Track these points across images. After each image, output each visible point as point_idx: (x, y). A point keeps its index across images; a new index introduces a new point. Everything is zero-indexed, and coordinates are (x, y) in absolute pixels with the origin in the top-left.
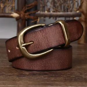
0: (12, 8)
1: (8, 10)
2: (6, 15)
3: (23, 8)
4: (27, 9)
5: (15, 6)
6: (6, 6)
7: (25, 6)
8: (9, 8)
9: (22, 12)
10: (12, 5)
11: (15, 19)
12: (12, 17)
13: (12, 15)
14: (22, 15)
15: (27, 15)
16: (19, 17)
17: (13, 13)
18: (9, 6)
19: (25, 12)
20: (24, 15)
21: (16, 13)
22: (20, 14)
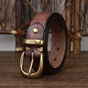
0: (11, 27)
1: (9, 28)
2: (7, 32)
3: (20, 27)
4: (23, 27)
5: (13, 25)
6: (7, 25)
7: (21, 24)
8: (9, 26)
9: (20, 30)
10: (11, 25)
11: (14, 36)
12: (11, 34)
13: (11, 32)
14: (19, 32)
15: (23, 32)
16: (17, 34)
17: (12, 30)
18: (9, 25)
19: (22, 30)
20: (21, 32)
21: (15, 30)
22: (18, 32)
